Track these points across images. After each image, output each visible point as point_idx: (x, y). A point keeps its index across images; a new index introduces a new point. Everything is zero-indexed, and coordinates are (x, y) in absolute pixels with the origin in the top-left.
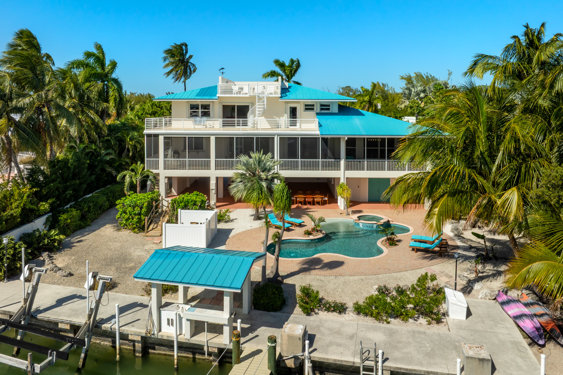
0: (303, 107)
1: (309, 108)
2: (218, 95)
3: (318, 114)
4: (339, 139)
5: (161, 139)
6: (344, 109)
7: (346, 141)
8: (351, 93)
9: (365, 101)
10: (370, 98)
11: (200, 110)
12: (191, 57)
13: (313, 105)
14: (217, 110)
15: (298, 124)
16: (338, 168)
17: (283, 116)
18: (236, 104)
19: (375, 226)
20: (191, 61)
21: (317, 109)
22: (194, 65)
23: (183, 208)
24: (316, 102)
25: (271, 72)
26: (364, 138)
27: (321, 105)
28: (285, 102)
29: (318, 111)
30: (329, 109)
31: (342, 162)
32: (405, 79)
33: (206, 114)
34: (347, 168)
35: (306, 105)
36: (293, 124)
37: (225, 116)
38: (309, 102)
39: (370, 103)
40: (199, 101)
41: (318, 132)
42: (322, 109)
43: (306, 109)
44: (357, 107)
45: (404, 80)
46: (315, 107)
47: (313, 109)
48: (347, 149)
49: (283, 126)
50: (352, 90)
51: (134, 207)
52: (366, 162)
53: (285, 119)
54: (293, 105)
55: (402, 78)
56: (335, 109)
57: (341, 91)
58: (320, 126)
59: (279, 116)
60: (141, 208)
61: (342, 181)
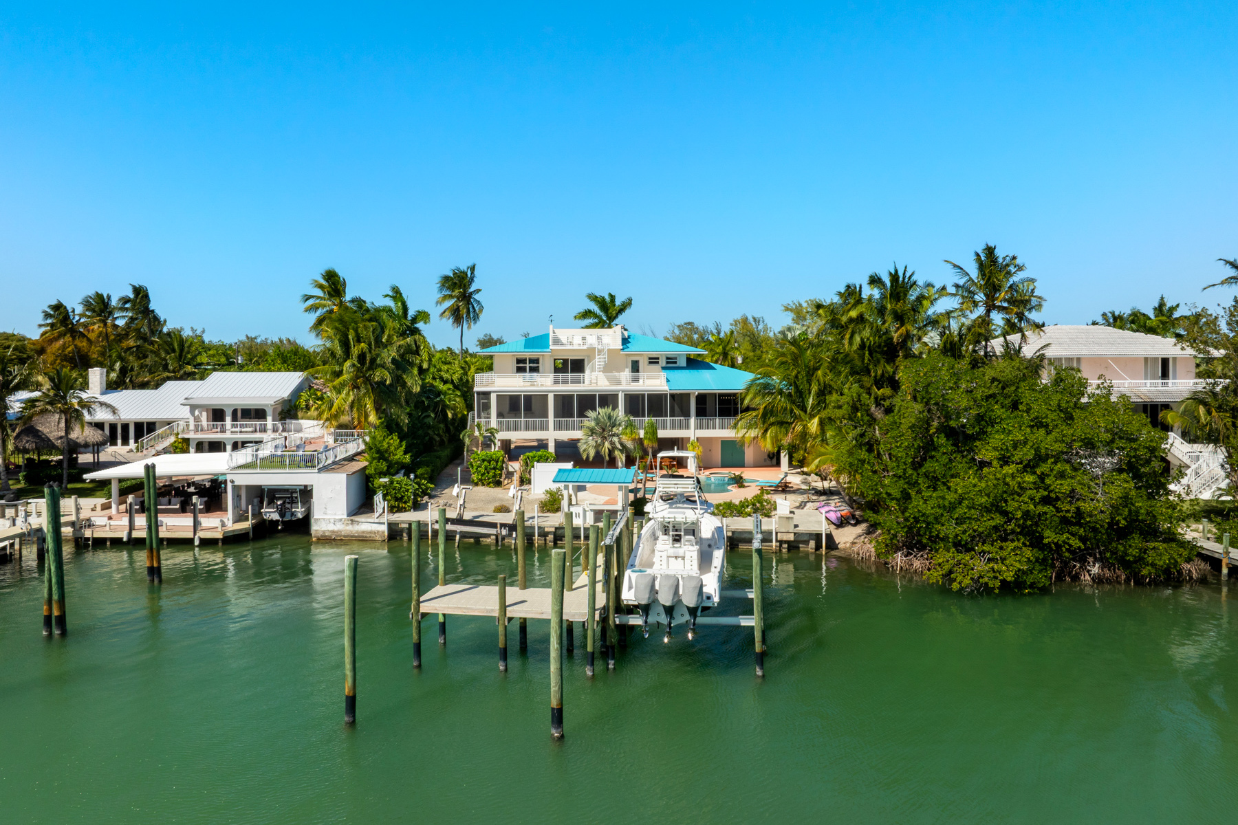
0: (647, 361)
1: (653, 361)
2: (551, 347)
3: (664, 368)
4: (688, 395)
5: (493, 397)
6: (693, 363)
7: (697, 397)
8: (696, 336)
9: (717, 353)
10: (724, 348)
11: (528, 365)
12: (478, 291)
13: (658, 358)
14: (547, 364)
15: (641, 381)
16: (689, 428)
17: (624, 371)
18: (570, 358)
19: (726, 479)
20: (476, 297)
21: (663, 362)
22: (478, 302)
23: (538, 461)
24: (661, 355)
25: (586, 312)
26: (715, 394)
27: (667, 358)
28: (627, 355)
29: (664, 364)
30: (675, 363)
31: (693, 420)
32: (791, 310)
33: (534, 370)
34: (698, 427)
35: (650, 358)
36: (636, 380)
37: (557, 370)
38: (654, 354)
39: (725, 354)
40: (529, 354)
41: (666, 388)
42: (667, 363)
43: (650, 363)
44: (707, 360)
45: (789, 313)
46: (660, 361)
47: (658, 362)
48: (697, 408)
49: (624, 382)
50: (696, 330)
51: (489, 462)
52: (717, 420)
53: (626, 374)
54: (635, 358)
55: (787, 309)
56: (683, 363)
57: (677, 332)
58: (668, 381)
59: (620, 370)
60: (497, 462)
61: (692, 439)
